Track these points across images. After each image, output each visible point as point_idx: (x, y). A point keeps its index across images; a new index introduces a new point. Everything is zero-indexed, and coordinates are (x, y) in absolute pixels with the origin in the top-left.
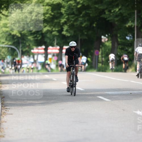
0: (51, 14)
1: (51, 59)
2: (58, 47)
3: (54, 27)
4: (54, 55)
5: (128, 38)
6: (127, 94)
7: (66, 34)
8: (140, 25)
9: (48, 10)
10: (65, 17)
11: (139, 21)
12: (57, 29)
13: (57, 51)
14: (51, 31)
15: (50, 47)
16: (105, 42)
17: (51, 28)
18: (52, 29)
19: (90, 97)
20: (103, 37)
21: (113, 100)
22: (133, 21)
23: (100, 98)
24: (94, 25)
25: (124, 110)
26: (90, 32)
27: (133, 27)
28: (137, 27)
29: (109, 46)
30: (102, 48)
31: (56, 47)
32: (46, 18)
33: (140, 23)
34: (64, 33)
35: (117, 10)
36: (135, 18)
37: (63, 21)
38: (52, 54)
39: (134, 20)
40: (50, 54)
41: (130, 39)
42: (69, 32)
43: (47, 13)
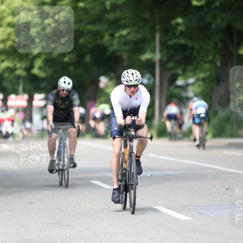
0: (14, 41)
2: (26, 97)
4: (18, 111)
8: (165, 59)
9: (9, 34)
13: (24, 103)
15: (13, 96)
18: (15, 65)
22: (153, 51)
24: (88, 59)
26: (79, 71)
30: (99, 98)
31: (23, 96)
32: (6, 48)
33: (165, 55)
34: (35, 71)
35: (125, 32)
38: (15, 108)
40: (12, 107)
42: (45, 71)
43: (8, 39)
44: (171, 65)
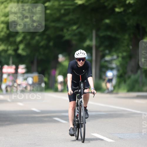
1: (6, 79)
4: (9, 75)
9: (3, 28)
13: (13, 71)
15: (6, 66)
18: (7, 48)
24: (51, 44)
26: (47, 51)
34: (20, 52)
35: (75, 27)
44: (101, 49)
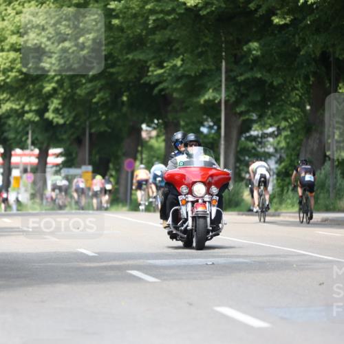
2: (37, 151)
3: (27, 101)
4: (25, 171)
5: (204, 130)
6: (199, 265)
7: (53, 118)
8: (233, 99)
9: (13, 62)
10: (53, 78)
11: (232, 89)
12: (34, 108)
13: (35, 160)
14: (20, 111)
15: (18, 151)
16: (151, 138)
17: (19, 104)
18: (23, 108)
19: (112, 273)
20: (144, 126)
21: (165, 280)
22: (218, 90)
23: (134, 276)
24: (125, 99)
25: (191, 304)
27: (216, 101)
28: (226, 102)
29: (159, 149)
30: (141, 153)
31: (32, 150)
32: (8, 80)
33: (233, 94)
34: (50, 115)
35: (179, 62)
36: (221, 81)
37: (48, 87)
38: (21, 168)
39: (221, 86)
40: (17, 166)
41: (209, 133)
42: (62, 115)
43: (11, 69)
44: (242, 108)
